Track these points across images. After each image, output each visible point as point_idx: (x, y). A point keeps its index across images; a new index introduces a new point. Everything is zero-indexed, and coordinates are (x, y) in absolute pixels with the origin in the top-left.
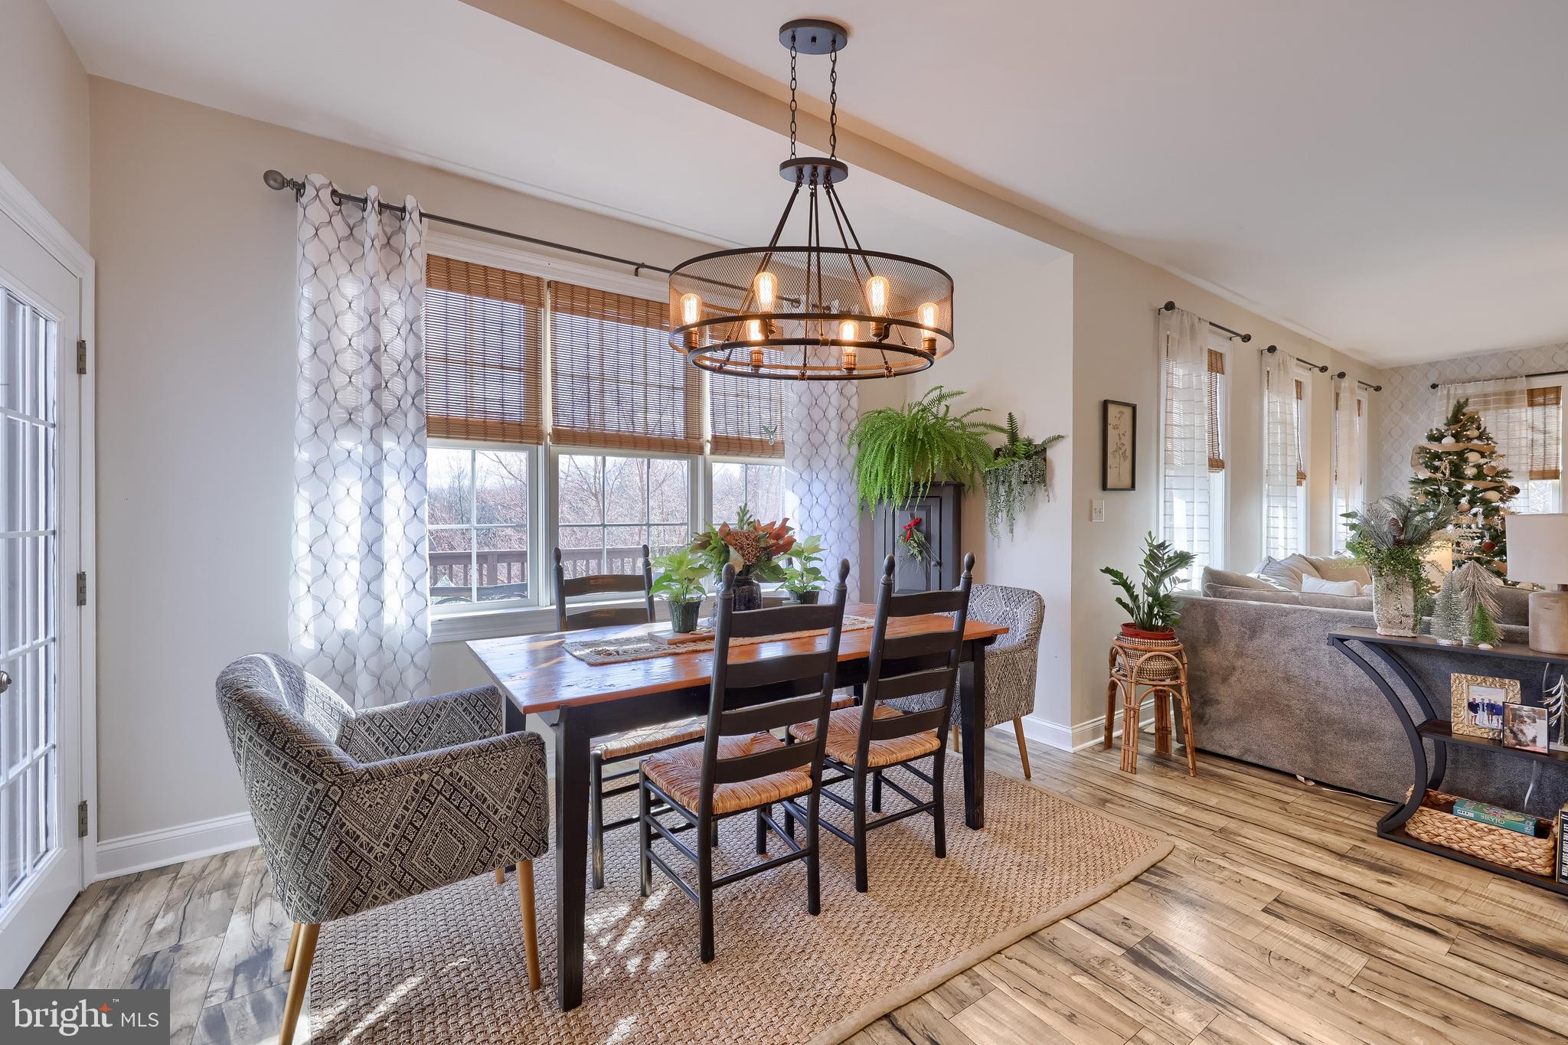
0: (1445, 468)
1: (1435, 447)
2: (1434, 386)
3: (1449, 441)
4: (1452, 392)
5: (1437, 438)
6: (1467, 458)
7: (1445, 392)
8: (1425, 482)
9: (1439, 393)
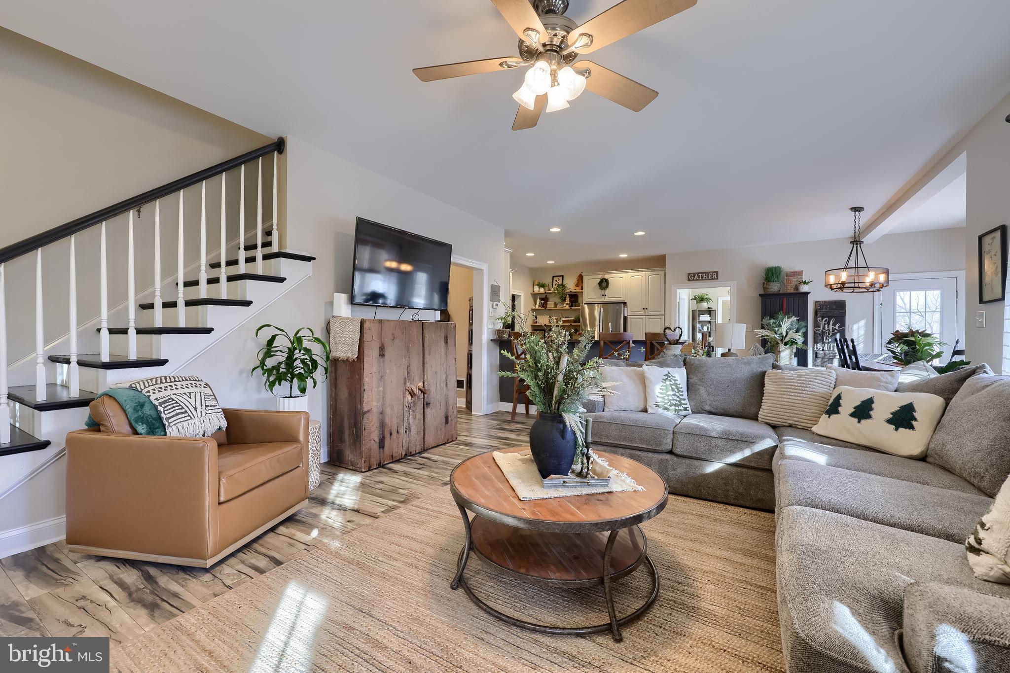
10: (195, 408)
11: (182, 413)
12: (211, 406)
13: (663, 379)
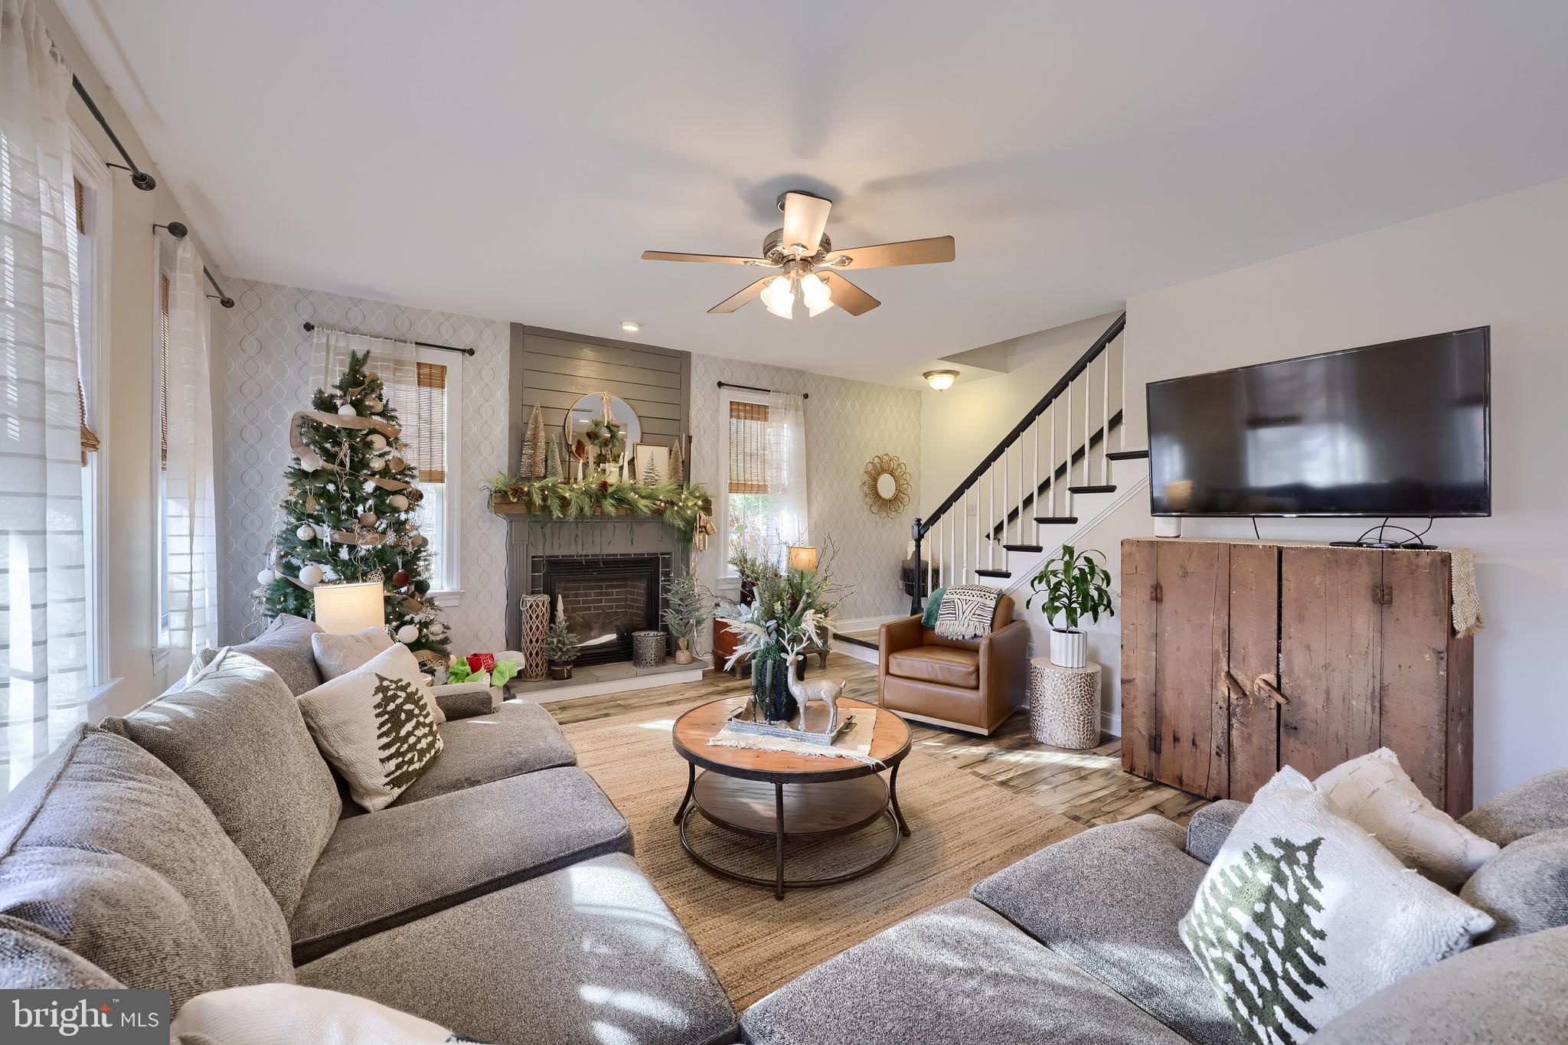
0: (345, 456)
1: (326, 419)
2: (308, 327)
3: (346, 411)
4: (332, 342)
5: (326, 404)
6: (372, 442)
7: (324, 340)
8: (316, 474)
9: (315, 340)
10: (963, 613)
11: (952, 614)
12: (979, 615)
13: (1258, 849)
